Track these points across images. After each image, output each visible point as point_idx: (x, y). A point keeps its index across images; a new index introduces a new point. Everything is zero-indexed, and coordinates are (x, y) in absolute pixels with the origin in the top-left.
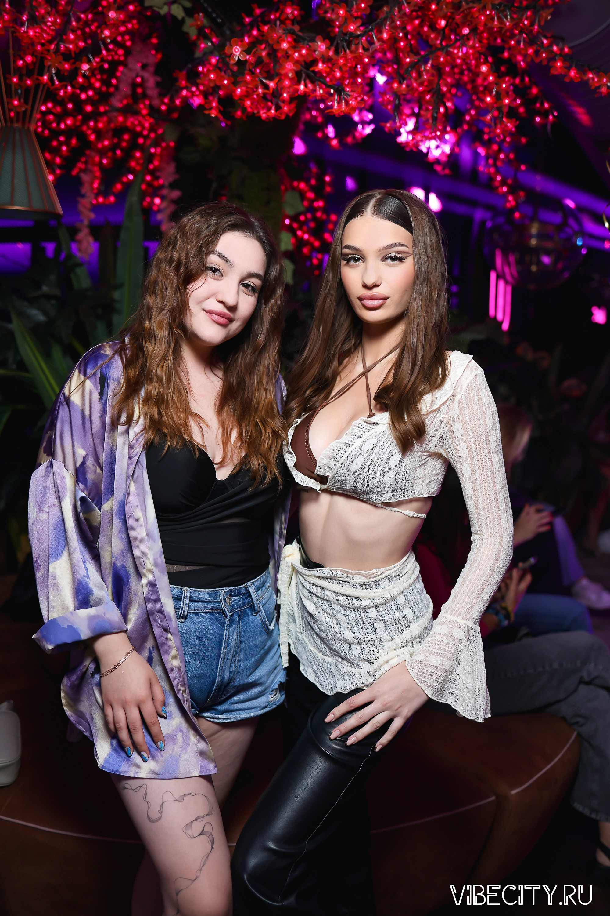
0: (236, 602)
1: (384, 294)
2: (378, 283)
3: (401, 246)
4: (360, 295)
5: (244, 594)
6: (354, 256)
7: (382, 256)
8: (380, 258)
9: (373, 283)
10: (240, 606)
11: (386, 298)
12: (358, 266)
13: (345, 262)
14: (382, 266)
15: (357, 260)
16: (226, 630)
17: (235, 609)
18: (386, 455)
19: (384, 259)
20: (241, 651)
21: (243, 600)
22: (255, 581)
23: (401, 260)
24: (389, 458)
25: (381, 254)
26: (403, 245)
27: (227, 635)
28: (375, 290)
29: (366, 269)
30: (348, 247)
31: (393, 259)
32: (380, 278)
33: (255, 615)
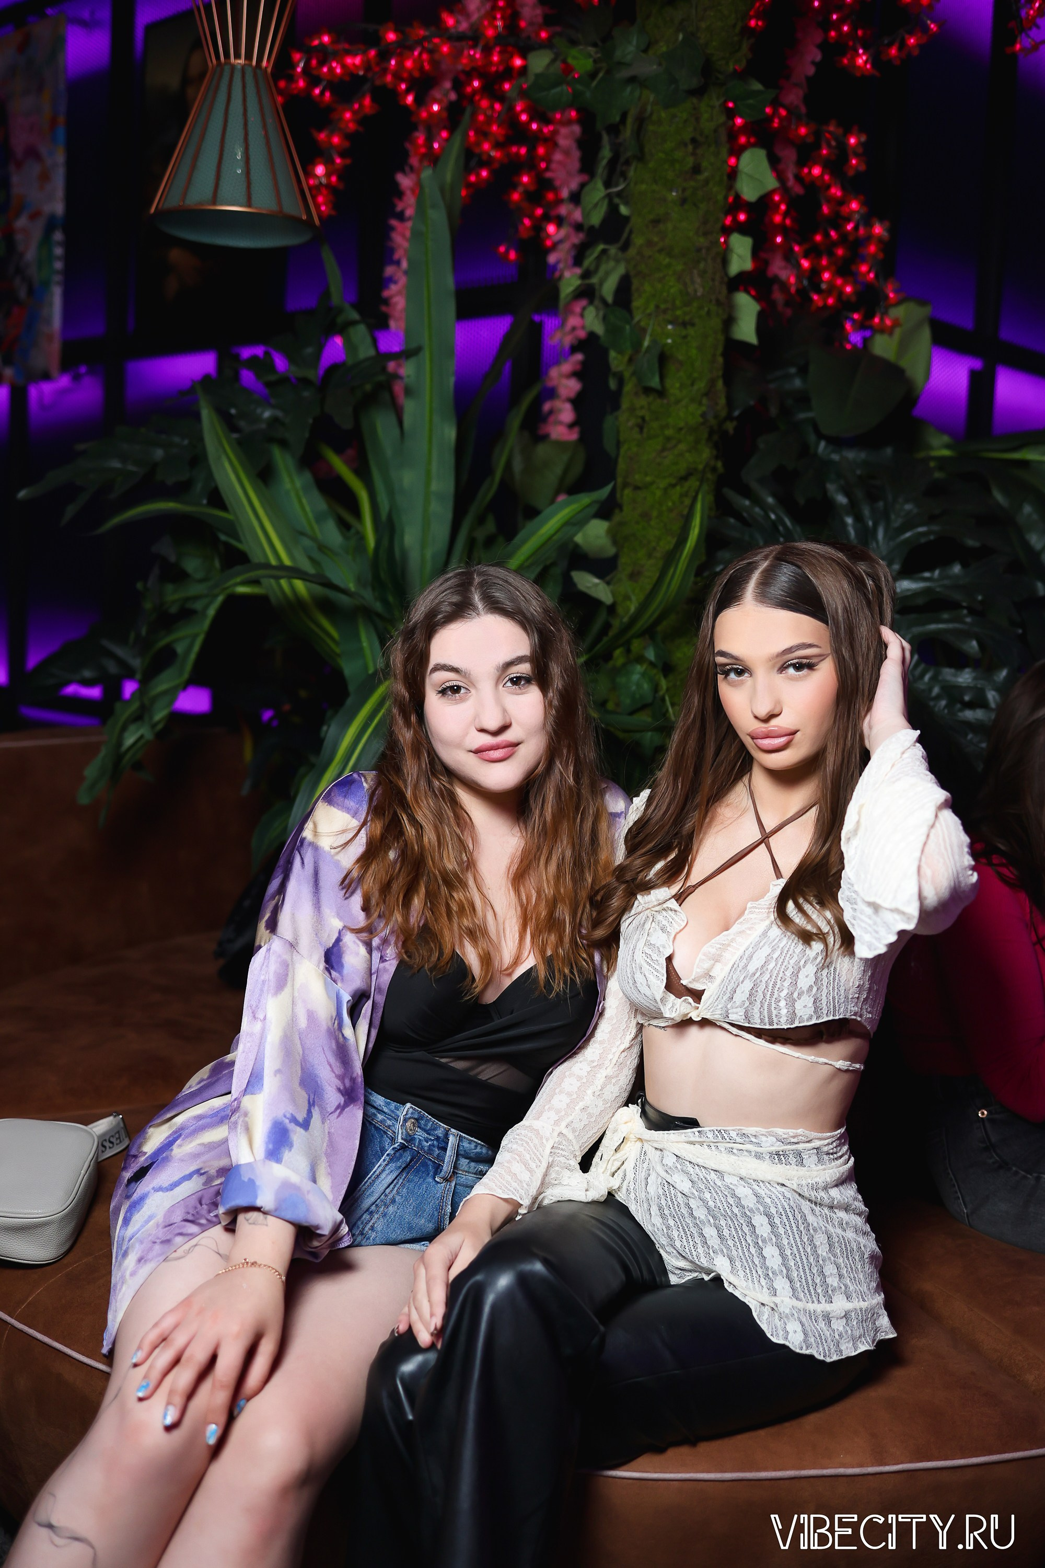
0: (421, 1138)
1: (788, 727)
2: (776, 712)
3: (806, 649)
4: (749, 731)
5: (438, 1138)
6: (735, 666)
7: (779, 665)
8: (776, 669)
9: (769, 712)
10: (422, 1148)
11: (794, 733)
12: (742, 683)
13: (723, 676)
14: (779, 680)
15: (740, 673)
16: (384, 1160)
17: (415, 1145)
18: (790, 970)
19: (783, 668)
20: (384, 1215)
21: (433, 1145)
22: (467, 1139)
23: (811, 667)
24: (796, 975)
25: (776, 663)
26: (810, 646)
27: (381, 1168)
28: (774, 722)
29: (754, 689)
30: (723, 654)
31: (799, 667)
32: (778, 702)
33: (438, 1182)
